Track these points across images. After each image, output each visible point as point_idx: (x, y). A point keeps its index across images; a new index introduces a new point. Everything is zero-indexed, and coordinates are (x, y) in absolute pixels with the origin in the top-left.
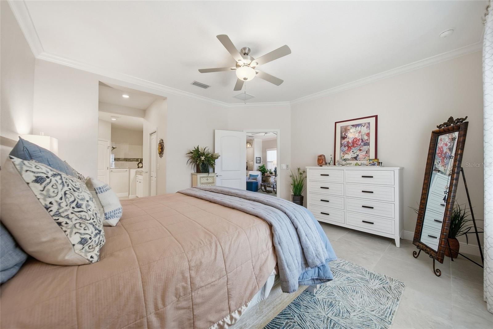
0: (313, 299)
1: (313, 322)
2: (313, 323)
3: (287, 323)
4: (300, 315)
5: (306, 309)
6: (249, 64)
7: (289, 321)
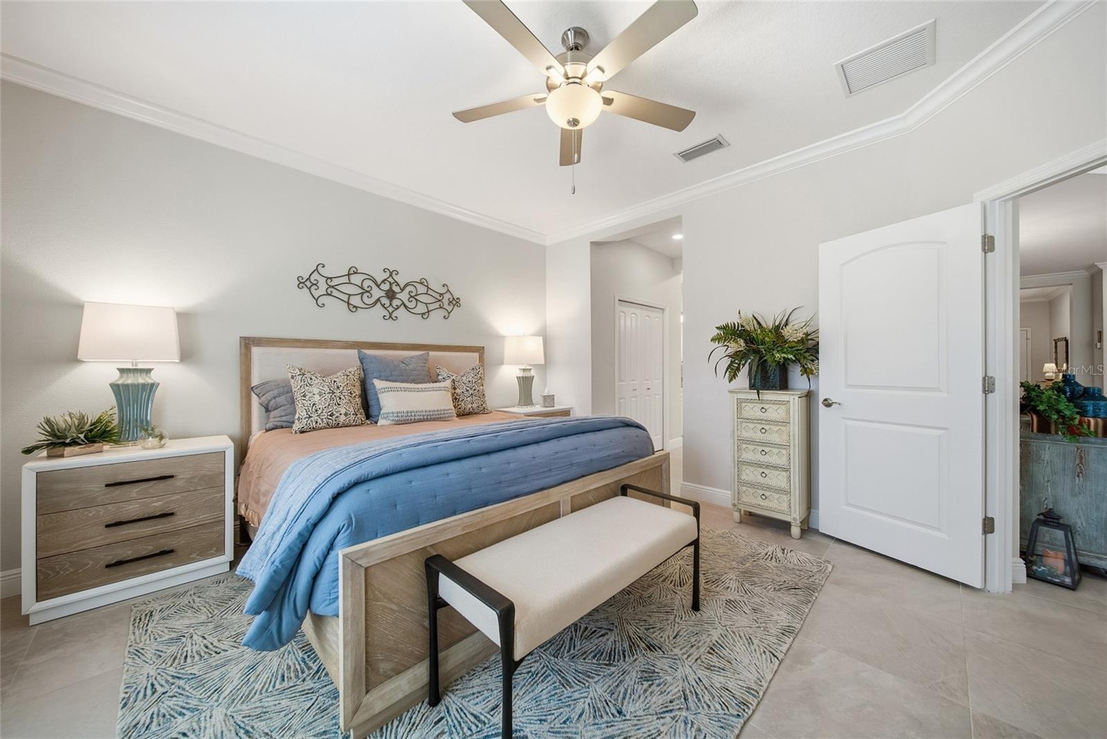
0: (336, 733)
1: (282, 713)
2: (280, 712)
3: (309, 668)
4: (313, 693)
5: (320, 708)
6: (580, 76)
7: (313, 672)
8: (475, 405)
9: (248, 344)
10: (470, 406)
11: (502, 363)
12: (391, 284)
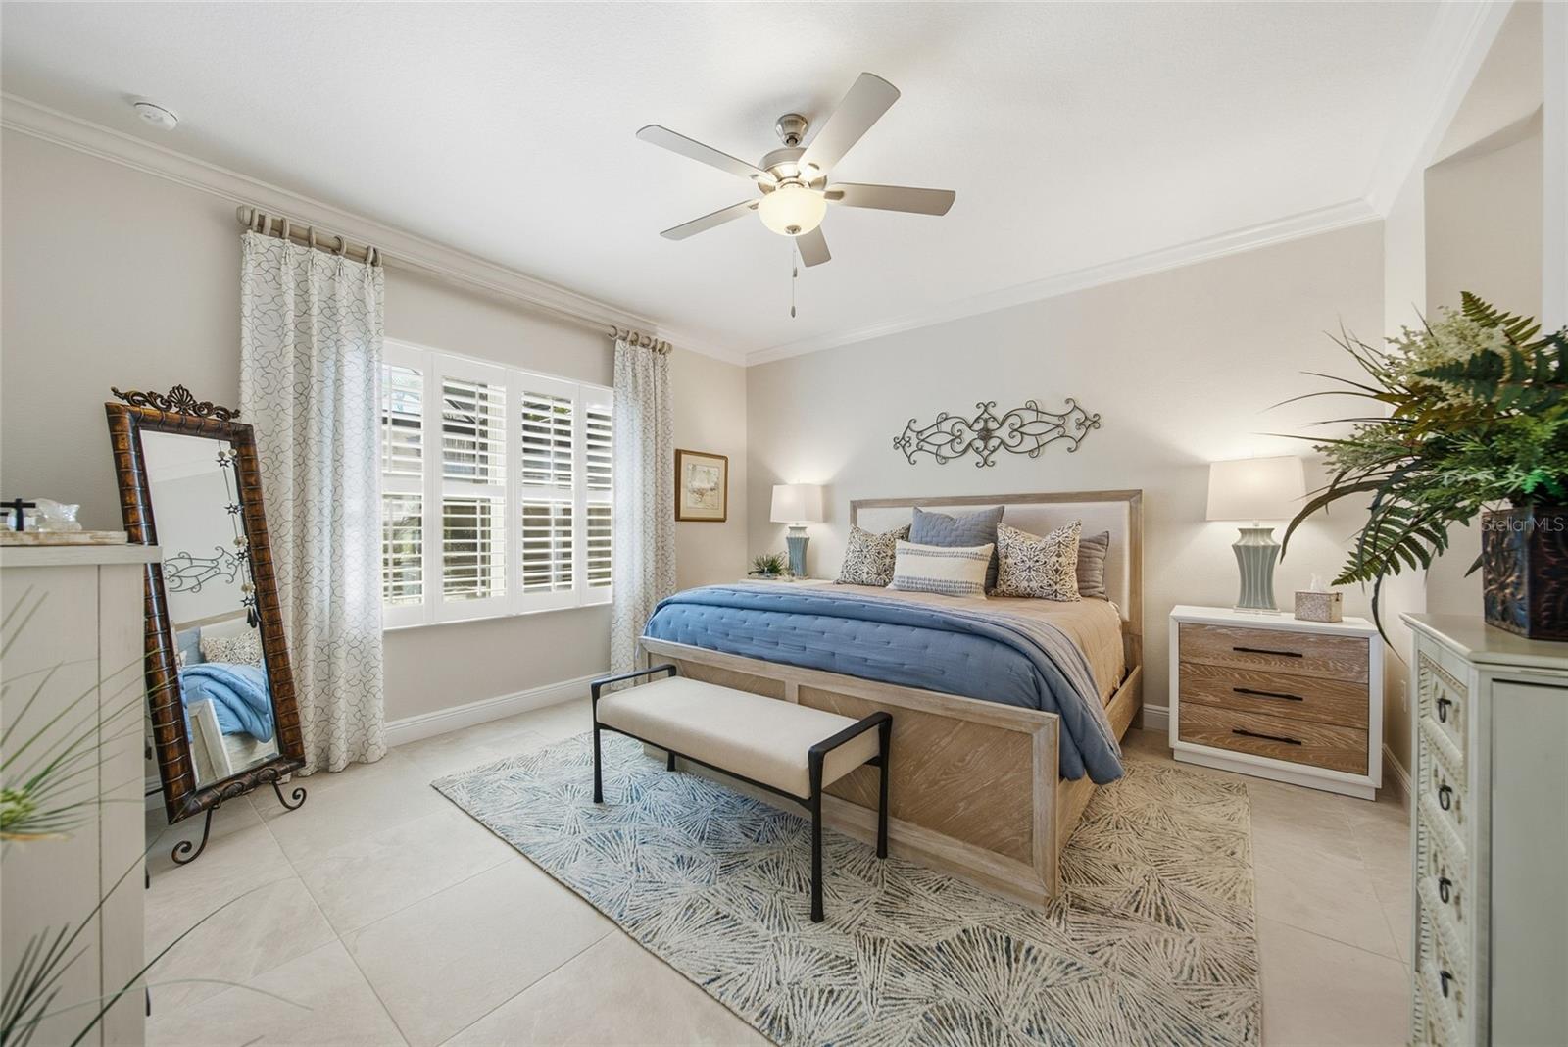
8: (1033, 584)
9: (855, 506)
10: (1025, 584)
11: (1202, 518)
12: (986, 421)
